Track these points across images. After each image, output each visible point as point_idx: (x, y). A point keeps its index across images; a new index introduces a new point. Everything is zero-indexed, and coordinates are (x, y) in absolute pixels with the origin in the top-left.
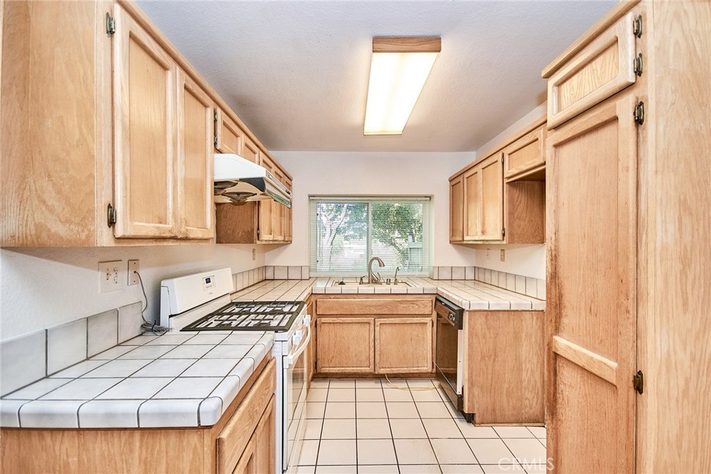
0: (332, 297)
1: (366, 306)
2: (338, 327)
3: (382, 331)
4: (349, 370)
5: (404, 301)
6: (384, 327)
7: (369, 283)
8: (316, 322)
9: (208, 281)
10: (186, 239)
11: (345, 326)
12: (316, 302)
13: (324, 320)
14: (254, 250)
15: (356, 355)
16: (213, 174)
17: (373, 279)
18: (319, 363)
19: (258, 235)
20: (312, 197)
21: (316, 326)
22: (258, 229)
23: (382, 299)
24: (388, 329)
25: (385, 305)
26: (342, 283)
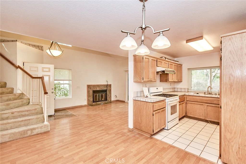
0: (191, 96)
1: (202, 100)
2: (193, 104)
3: (207, 108)
4: (196, 117)
5: (216, 100)
6: (209, 107)
7: (208, 94)
8: (186, 102)
9: (157, 89)
10: (152, 81)
11: (195, 105)
12: (186, 97)
13: (188, 102)
14: (171, 84)
15: (199, 113)
16: (156, 71)
17: (209, 93)
18: (187, 113)
19: (168, 80)
20: (189, 69)
21: (186, 103)
22: (168, 79)
23: (208, 99)
24: (210, 108)
25: (209, 100)
26: (198, 94)
